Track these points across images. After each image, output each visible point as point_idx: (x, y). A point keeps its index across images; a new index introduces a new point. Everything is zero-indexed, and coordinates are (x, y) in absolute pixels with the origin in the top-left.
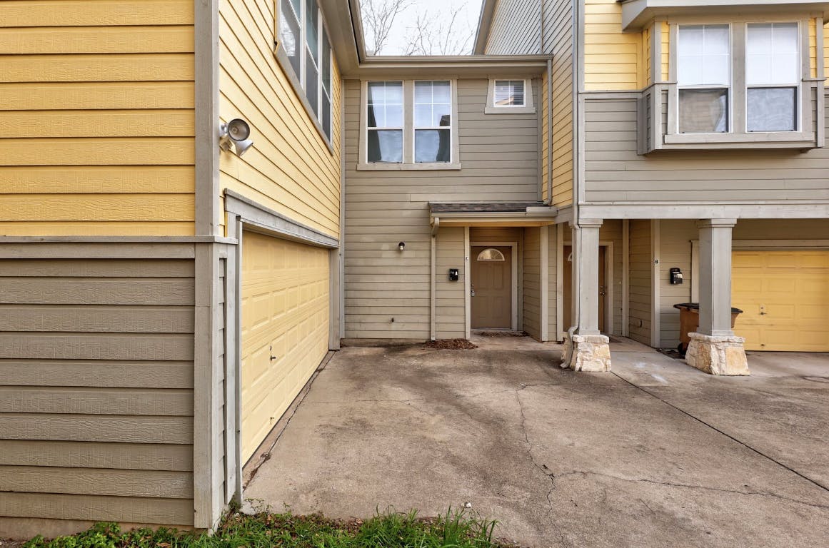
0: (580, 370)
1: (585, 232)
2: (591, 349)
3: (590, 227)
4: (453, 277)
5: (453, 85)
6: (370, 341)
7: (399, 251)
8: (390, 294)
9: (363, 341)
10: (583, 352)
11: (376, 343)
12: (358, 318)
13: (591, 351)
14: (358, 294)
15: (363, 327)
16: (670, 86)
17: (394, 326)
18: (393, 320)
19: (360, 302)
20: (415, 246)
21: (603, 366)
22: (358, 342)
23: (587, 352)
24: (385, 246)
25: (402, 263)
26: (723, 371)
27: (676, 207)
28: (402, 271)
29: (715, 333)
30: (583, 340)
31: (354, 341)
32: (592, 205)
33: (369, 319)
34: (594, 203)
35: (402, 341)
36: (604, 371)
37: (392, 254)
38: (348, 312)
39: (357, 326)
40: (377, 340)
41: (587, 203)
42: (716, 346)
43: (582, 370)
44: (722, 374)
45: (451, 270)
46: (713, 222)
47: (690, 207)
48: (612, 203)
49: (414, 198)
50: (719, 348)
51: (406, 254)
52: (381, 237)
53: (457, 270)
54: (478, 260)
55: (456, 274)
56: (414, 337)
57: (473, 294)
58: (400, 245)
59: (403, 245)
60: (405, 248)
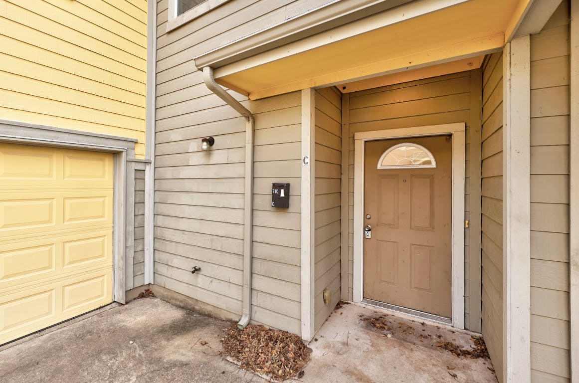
4: (280, 200)
7: (209, 152)
12: (165, 257)
14: (167, 222)
15: (171, 272)
17: (200, 280)
19: (167, 234)
22: (165, 293)
25: (211, 172)
28: (211, 186)
31: (162, 290)
35: (209, 309)
37: (198, 159)
38: (157, 246)
39: (165, 270)
45: (275, 186)
51: (218, 156)
52: (187, 132)
53: (287, 187)
54: (379, 167)
55: (282, 195)
56: (224, 306)
57: (369, 235)
58: (204, 140)
59: (210, 141)
60: (214, 147)
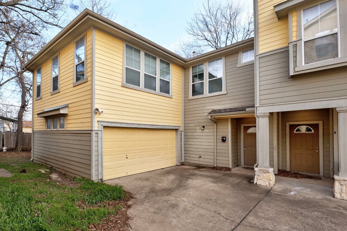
0: (256, 184)
1: (260, 119)
2: (262, 175)
3: (263, 117)
4: (224, 140)
5: (223, 59)
6: (193, 164)
7: (203, 130)
8: (199, 147)
9: (190, 164)
10: (257, 176)
11: (195, 165)
12: (188, 155)
13: (262, 176)
14: (189, 146)
15: (191, 158)
16: (297, 42)
17: (201, 159)
18: (200, 157)
19: (189, 149)
20: (209, 127)
21: (268, 183)
22: (189, 164)
23: (260, 176)
24: (198, 128)
25: (204, 134)
26: (343, 198)
27: (311, 103)
28: (204, 137)
29: (341, 175)
30: (258, 170)
31: (187, 163)
32: (263, 106)
33: (192, 156)
34: (264, 105)
35: (204, 165)
36: (268, 186)
37: (200, 131)
38: (186, 152)
39: (188, 158)
40: (195, 164)
41: (260, 106)
42: (340, 182)
43: (257, 184)
44: (342, 198)
45: (222, 137)
46: (337, 109)
47: (321, 102)
48: (273, 104)
49: (208, 108)
50: (342, 183)
51: (205, 131)
52: (196, 124)
53: (225, 137)
54: (247, 132)
55: (224, 139)
56: (209, 164)
57: (245, 149)
58: (202, 127)
59: (204, 127)
60: (205, 128)
